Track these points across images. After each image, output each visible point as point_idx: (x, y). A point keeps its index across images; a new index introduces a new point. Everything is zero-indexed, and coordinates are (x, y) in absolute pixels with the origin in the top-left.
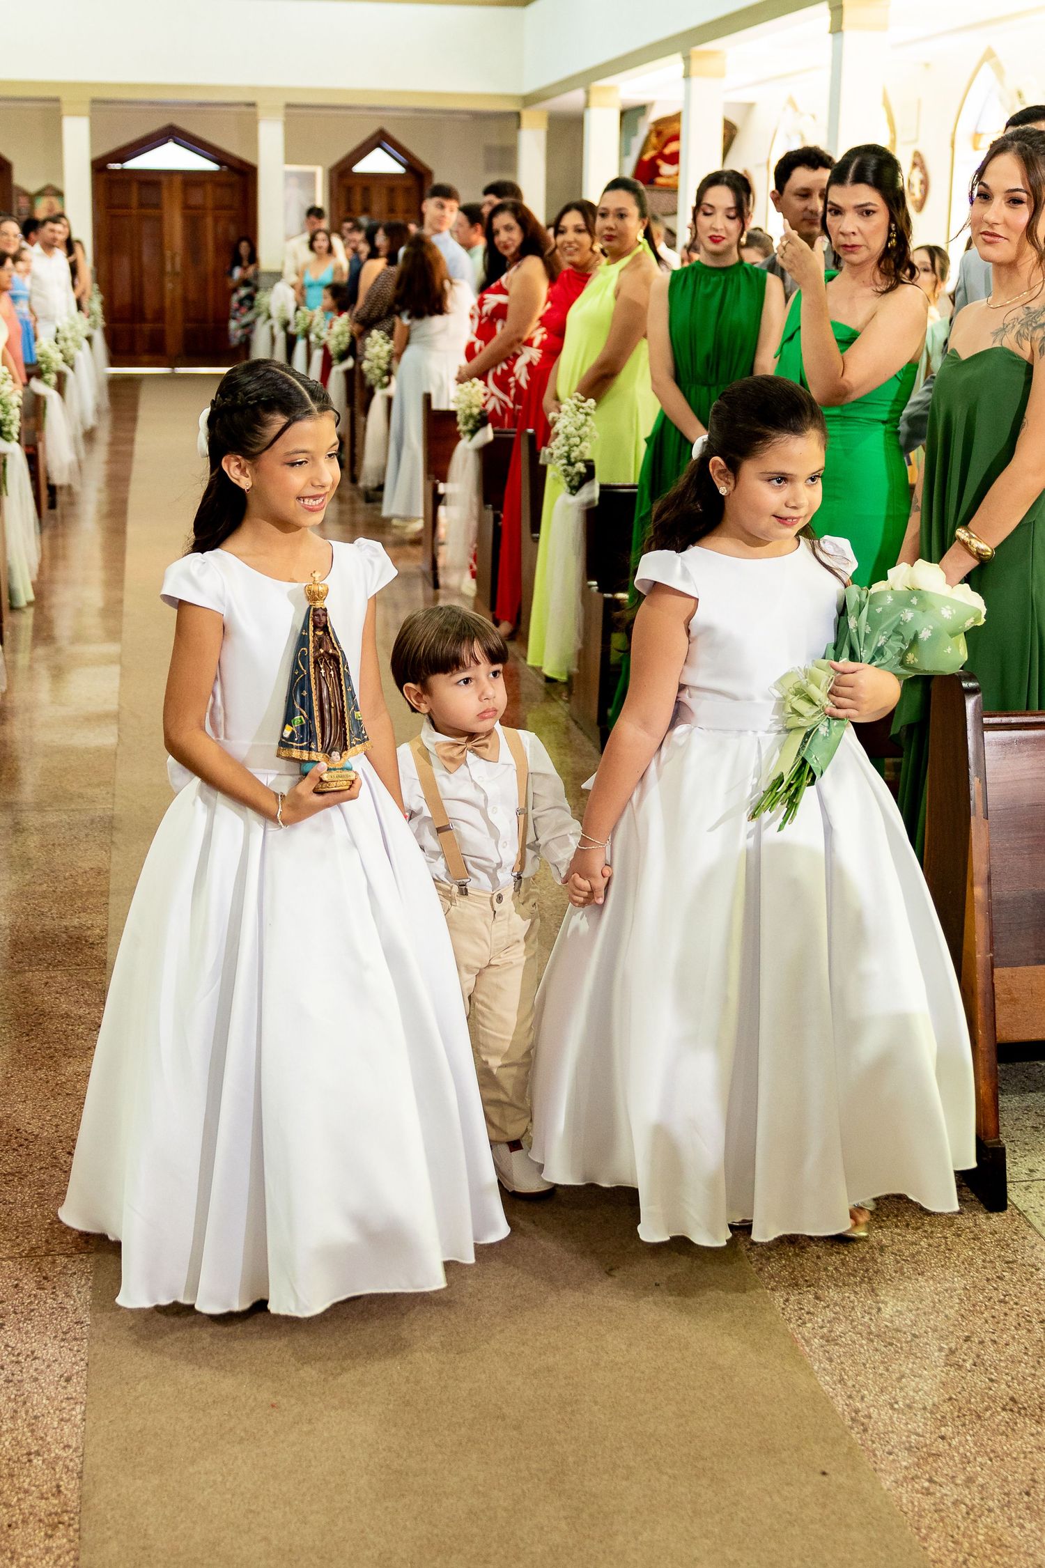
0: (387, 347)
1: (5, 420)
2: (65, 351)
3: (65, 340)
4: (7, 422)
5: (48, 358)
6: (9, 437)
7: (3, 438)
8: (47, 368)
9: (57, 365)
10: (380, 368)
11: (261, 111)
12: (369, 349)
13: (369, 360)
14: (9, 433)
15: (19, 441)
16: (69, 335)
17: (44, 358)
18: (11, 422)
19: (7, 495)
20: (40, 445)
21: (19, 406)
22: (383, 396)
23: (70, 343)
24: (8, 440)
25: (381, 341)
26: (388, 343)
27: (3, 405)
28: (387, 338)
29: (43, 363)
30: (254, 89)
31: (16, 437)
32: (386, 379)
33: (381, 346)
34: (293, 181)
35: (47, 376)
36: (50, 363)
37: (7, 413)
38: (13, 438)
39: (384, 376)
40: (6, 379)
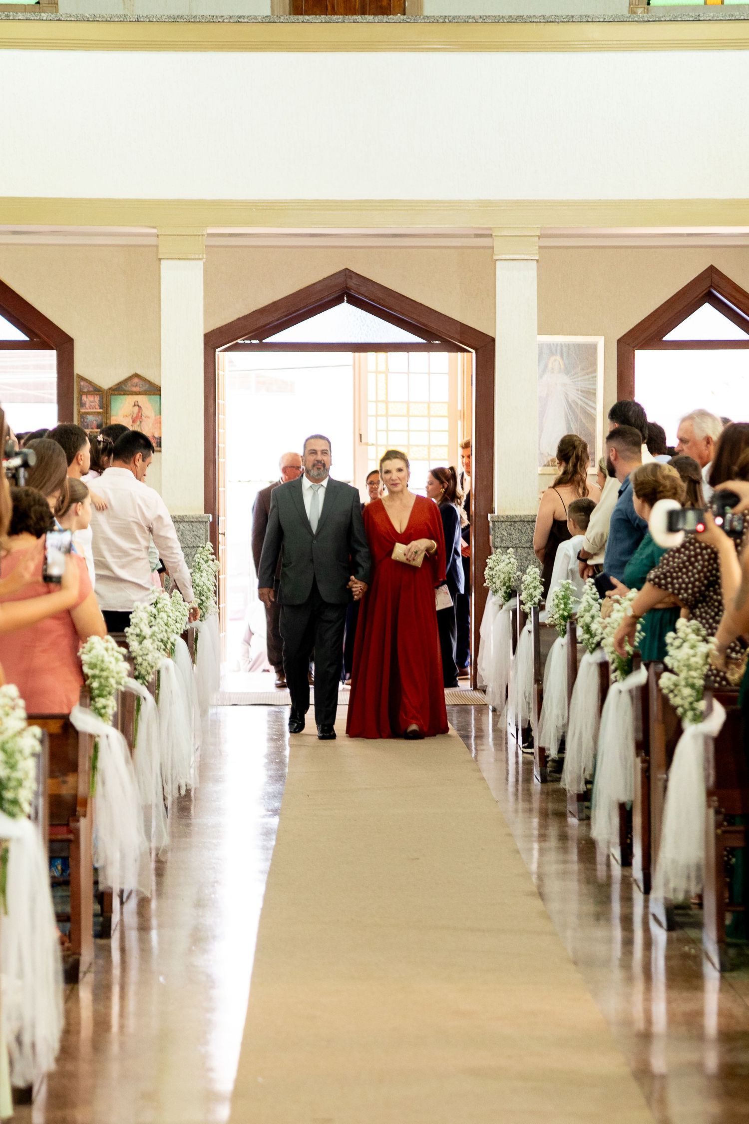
0: (703, 648)
1: (9, 779)
2: (139, 660)
3: (141, 638)
4: (13, 784)
5: (102, 670)
6: (16, 810)
7: (4, 810)
8: (101, 687)
9: (119, 683)
10: (692, 686)
11: (497, 243)
12: (671, 650)
13: (671, 671)
14: (15, 802)
15: (33, 818)
16: (147, 631)
17: (97, 672)
18: (20, 783)
19: (6, 913)
20: (83, 823)
21: (34, 755)
22: (695, 737)
23: (147, 643)
24: (12, 815)
25: (693, 637)
26: (705, 640)
27: (5, 751)
28: (704, 632)
29: (94, 677)
30: (486, 206)
31: (27, 808)
32: (702, 705)
33: (693, 647)
34: (556, 362)
35: (100, 702)
36: (107, 678)
37: (13, 767)
38: (22, 811)
39: (698, 700)
40: (13, 708)
